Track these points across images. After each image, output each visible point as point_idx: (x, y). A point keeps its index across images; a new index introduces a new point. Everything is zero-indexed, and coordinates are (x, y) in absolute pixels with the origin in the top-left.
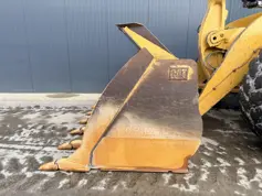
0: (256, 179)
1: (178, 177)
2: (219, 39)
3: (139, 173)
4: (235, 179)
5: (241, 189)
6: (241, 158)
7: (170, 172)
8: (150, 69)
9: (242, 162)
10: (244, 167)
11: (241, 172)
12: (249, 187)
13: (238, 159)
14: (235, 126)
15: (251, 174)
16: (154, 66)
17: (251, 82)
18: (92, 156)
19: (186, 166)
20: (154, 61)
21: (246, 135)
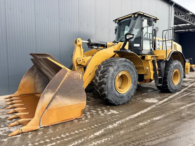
0: (105, 113)
1: (80, 120)
2: (82, 61)
3: (63, 123)
4: (99, 114)
5: (102, 116)
6: (99, 108)
7: (76, 119)
8: (66, 75)
9: (99, 110)
10: (100, 111)
11: (100, 112)
12: (104, 115)
13: (98, 109)
14: (92, 99)
15: (103, 112)
16: (68, 74)
17: (98, 78)
18: (40, 121)
19: (81, 115)
20: (68, 73)
21: (97, 101)
